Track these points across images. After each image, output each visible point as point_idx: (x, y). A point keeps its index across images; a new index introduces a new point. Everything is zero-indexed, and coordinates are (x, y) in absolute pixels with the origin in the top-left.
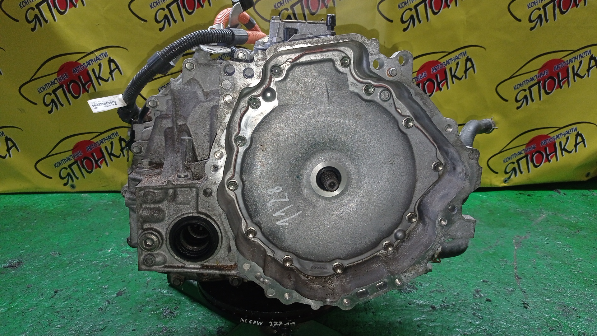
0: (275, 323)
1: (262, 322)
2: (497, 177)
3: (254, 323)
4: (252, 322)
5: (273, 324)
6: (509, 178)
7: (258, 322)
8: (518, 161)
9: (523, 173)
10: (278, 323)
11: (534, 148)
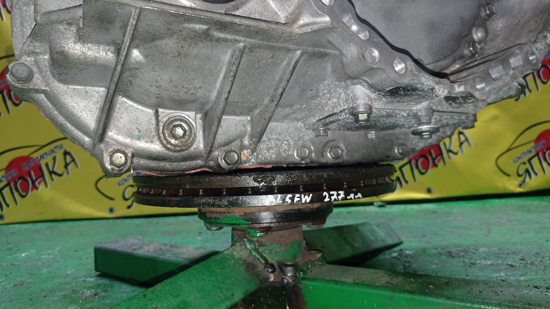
0: (333, 195)
1: (311, 195)
2: (509, 180)
3: (296, 200)
4: (292, 199)
5: (330, 196)
6: (524, 181)
7: (303, 195)
8: (529, 160)
9: (539, 175)
10: (338, 195)
11: (544, 144)
